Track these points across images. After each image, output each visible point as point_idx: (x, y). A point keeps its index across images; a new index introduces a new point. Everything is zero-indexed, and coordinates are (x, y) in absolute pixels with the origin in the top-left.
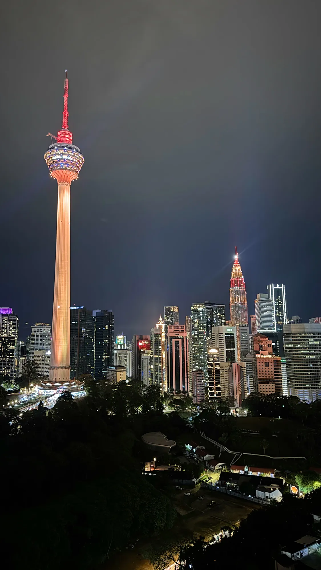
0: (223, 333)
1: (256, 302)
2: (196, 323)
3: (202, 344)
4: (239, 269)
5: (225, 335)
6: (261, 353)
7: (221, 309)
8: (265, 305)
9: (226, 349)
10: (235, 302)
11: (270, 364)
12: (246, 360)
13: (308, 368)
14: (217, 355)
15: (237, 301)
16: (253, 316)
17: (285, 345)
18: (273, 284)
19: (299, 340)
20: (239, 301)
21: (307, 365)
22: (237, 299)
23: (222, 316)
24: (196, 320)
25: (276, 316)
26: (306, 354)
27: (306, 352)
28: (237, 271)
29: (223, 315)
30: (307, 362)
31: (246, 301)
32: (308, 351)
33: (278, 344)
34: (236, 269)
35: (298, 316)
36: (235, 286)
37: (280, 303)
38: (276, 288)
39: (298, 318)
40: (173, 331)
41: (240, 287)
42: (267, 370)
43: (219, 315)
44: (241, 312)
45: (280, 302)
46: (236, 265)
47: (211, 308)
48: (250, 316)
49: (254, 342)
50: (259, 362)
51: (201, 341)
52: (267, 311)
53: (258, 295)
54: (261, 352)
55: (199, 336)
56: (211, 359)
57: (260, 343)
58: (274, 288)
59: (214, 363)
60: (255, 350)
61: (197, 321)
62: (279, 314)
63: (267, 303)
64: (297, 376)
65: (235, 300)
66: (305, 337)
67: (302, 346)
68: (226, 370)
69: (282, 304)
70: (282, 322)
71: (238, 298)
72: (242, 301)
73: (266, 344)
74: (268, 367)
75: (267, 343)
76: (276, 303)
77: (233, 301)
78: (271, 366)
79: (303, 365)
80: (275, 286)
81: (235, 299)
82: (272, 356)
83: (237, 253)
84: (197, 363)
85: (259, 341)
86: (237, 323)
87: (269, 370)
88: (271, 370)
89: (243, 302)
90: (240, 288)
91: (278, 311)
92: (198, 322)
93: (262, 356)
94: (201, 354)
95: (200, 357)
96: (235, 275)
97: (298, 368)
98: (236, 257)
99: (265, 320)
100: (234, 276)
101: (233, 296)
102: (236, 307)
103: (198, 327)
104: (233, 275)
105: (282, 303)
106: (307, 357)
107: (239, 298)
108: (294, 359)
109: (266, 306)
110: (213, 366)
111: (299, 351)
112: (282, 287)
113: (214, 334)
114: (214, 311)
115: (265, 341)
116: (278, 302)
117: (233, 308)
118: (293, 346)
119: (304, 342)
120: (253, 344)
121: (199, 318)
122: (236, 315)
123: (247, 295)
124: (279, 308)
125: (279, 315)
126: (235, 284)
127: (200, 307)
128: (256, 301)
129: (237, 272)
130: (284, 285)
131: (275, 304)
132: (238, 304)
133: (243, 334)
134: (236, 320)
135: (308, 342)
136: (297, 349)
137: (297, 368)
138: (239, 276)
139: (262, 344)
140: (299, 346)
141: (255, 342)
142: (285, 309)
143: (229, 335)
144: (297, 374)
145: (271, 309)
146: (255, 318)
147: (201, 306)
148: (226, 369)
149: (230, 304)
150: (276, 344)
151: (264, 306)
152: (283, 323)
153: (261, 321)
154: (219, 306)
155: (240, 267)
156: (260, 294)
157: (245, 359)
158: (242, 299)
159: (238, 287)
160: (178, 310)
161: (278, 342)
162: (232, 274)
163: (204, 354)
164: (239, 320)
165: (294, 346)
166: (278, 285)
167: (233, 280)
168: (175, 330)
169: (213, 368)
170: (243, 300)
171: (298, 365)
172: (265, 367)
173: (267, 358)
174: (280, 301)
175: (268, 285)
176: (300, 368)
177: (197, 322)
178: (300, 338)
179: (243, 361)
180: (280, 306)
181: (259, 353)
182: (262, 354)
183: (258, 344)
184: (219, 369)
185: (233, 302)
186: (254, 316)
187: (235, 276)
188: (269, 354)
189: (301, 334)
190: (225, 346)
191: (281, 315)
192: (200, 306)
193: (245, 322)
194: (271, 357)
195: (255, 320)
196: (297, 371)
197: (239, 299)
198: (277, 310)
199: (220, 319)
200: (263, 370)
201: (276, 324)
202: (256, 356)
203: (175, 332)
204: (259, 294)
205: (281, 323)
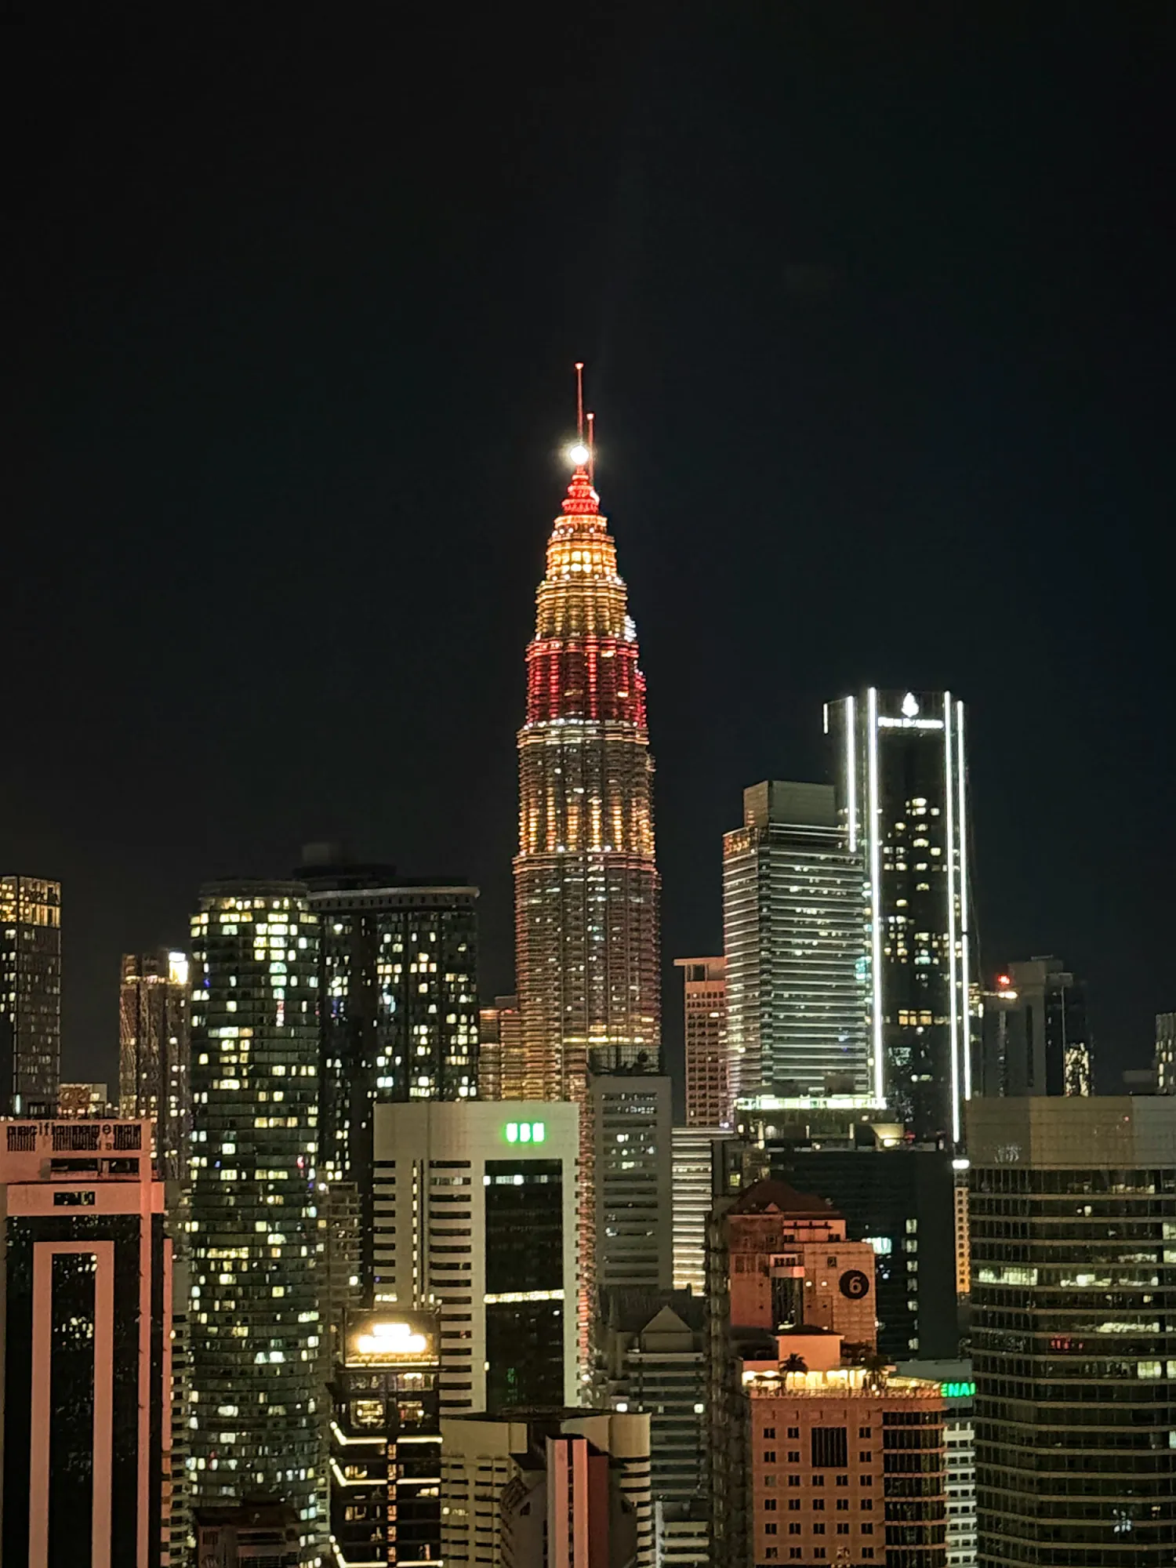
0: (467, 1164)
1: (735, 854)
2: (234, 1059)
3: (276, 1239)
4: (597, 558)
5: (487, 1180)
6: (784, 1355)
7: (447, 916)
8: (806, 883)
9: (491, 1299)
10: (561, 849)
11: (855, 1446)
12: (640, 1366)
13: (1144, 1465)
14: (419, 1376)
15: (573, 837)
16: (699, 961)
17: (975, 1272)
18: (872, 693)
19: (1087, 1231)
20: (596, 838)
21: (1142, 1442)
22: (573, 823)
23: (449, 977)
24: (232, 1032)
25: (885, 959)
26: (1141, 1348)
27: (1142, 1327)
28: (582, 575)
29: (458, 971)
30: (1141, 1418)
31: (647, 834)
32: (1156, 1327)
33: (911, 1246)
34: (576, 556)
35: (1060, 964)
36: (563, 710)
37: (923, 854)
38: (895, 728)
39: (1055, 977)
40: (42, 1173)
41: (603, 715)
42: (830, 1493)
43: (423, 968)
44: (605, 932)
45: (921, 842)
46: (581, 529)
47: (356, 906)
48: (678, 962)
49: (733, 1258)
50: (770, 1434)
51: (270, 1220)
52: (823, 933)
53: (755, 799)
54: (787, 1346)
55: (251, 1177)
56: (369, 1411)
57: (779, 1263)
58: (877, 722)
59: (392, 1441)
60: (734, 1321)
61: (237, 1040)
62: (913, 947)
63: (826, 862)
64: (1057, 1534)
65: (563, 833)
66: (1138, 1207)
67: (1105, 1283)
68: (481, 1491)
69: (942, 860)
70: (933, 1016)
71: (585, 814)
72: (618, 836)
73: (832, 1272)
74: (842, 1472)
75: (832, 1262)
76: (887, 850)
77: (542, 834)
78: (865, 1457)
79: (1108, 1441)
80: (890, 707)
81: (562, 819)
82: (874, 1380)
83: (590, 416)
84: (230, 1411)
85: (769, 1247)
86: (568, 1033)
87: (841, 1493)
88: (856, 1493)
89: (626, 842)
90: (608, 723)
91: (901, 919)
92: (251, 1051)
93: (794, 1379)
94: (262, 1331)
95: (260, 1358)
96: (568, 608)
97: (1072, 1464)
98: (578, 455)
99: (803, 1005)
100: (559, 616)
101: (545, 796)
102: (565, 887)
103: (245, 1097)
104: (553, 609)
105: (936, 851)
106: (1142, 1372)
107: (596, 813)
108: (1039, 1394)
109: (812, 890)
110: (385, 1476)
111: (1085, 1320)
112: (941, 717)
113: (391, 1164)
114: (387, 938)
115: (818, 1247)
116: (908, 845)
117: (543, 895)
118: (1040, 1282)
119: (1122, 1251)
120: (725, 1273)
121: (255, 1014)
122: (565, 962)
123: (656, 780)
124: (910, 893)
125: (911, 956)
126: (560, 693)
127: (272, 917)
128: (737, 847)
129: (588, 582)
130: (960, 705)
131: (884, 859)
132: (586, 863)
133: (621, 1138)
134: (566, 1002)
135: (1159, 1251)
136: (1066, 1306)
137: (1057, 1463)
138: (599, 619)
139: (797, 1272)
140: (1083, 1280)
141: (739, 1260)
142: (957, 904)
143: (518, 1180)
144: (1060, 1511)
145: (848, 914)
146: (719, 977)
147: (281, 911)
148: (485, 1477)
149: (516, 860)
150: (896, 1246)
151: (794, 889)
152: (940, 1021)
153: (766, 1019)
154: (423, 898)
155: (611, 539)
156: (770, 785)
157: (635, 1355)
158: (617, 824)
159: (586, 717)
160: (57, 912)
161: (911, 1226)
162: (543, 599)
163: (292, 1331)
164: (590, 1001)
165: (1049, 1284)
166: (910, 705)
167: (546, 658)
168: (57, 1164)
169: (383, 1488)
170: (626, 832)
171: (1072, 1441)
172: (817, 1472)
173: (834, 1390)
174: (922, 835)
175: (834, 698)
176: (1089, 1464)
177: (237, 1051)
178: (1094, 1214)
179: (620, 1372)
180: (924, 876)
181: (768, 1353)
182: (796, 1364)
183: (765, 1270)
184: (435, 1491)
185: (542, 845)
186: (712, 964)
187: (567, 620)
188: (851, 1355)
189: (1100, 1180)
190: (478, 1274)
191: (924, 959)
192: (269, 909)
193: (636, 1017)
194: (866, 1386)
195: (719, 1000)
196: (1060, 1487)
197: (596, 825)
198: (897, 912)
199: (433, 1009)
200: (793, 1492)
201: (885, 1026)
202: (748, 1376)
203: (54, 1177)
204: (765, 784)
205: (926, 1020)
